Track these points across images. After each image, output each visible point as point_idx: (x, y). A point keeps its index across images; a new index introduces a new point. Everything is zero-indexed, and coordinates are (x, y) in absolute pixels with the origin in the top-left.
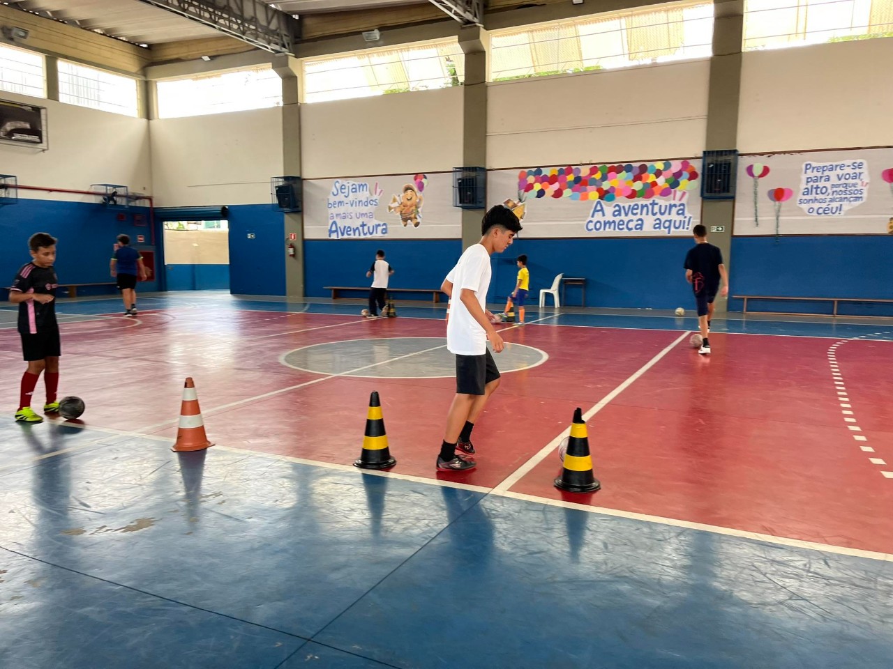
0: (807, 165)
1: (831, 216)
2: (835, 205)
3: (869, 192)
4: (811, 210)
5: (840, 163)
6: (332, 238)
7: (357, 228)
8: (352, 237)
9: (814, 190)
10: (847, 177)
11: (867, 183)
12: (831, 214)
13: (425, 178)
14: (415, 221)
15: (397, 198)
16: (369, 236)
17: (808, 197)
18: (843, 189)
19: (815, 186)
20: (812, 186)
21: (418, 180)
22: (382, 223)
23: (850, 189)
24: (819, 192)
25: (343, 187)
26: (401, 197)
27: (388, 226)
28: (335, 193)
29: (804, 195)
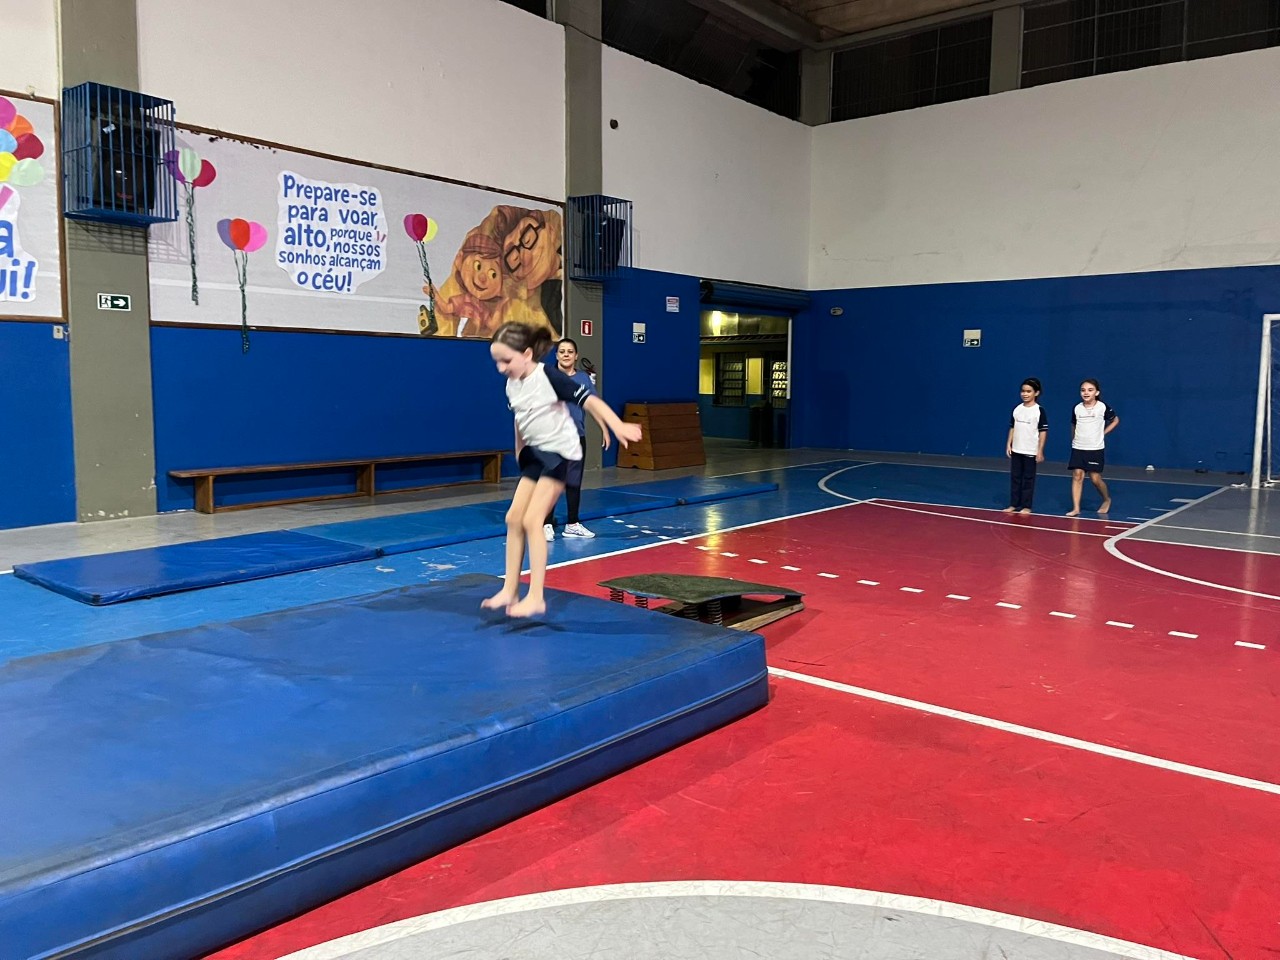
0: (287, 178)
1: (334, 295)
2: (339, 271)
3: (388, 255)
4: (303, 278)
5: (340, 187)
9: (304, 235)
10: (355, 219)
11: (384, 236)
12: (335, 289)
17: (298, 249)
18: (352, 242)
19: (304, 227)
20: (300, 226)
23: (360, 243)
24: (312, 241)
29: (288, 243)
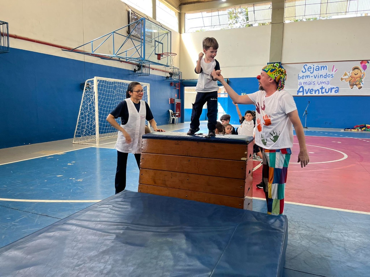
6: (299, 95)
7: (318, 90)
8: (314, 94)
13: (368, 63)
14: (359, 86)
15: (348, 74)
16: (325, 94)
21: (363, 64)
22: (335, 87)
25: (310, 68)
26: (350, 73)
27: (339, 89)
28: (304, 71)
